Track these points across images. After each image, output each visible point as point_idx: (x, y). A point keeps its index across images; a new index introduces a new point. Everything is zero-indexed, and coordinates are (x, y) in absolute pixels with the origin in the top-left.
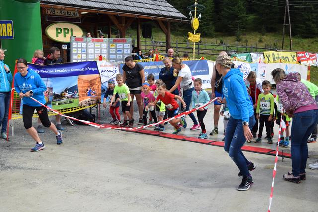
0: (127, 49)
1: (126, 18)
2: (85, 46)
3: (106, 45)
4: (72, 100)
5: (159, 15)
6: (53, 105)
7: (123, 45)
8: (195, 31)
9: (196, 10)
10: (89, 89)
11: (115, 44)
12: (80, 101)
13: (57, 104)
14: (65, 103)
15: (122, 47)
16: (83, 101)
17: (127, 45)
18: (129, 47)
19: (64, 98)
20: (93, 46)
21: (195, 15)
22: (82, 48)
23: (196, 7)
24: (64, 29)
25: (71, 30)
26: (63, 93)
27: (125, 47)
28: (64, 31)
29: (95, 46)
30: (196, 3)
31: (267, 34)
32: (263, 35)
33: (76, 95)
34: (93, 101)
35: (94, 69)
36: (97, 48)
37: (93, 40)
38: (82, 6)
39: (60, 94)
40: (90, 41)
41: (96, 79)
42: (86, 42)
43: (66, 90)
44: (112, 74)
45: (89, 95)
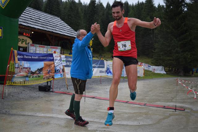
1: (55, 36)
2: (35, 49)
3: (46, 49)
4: (40, 75)
5: (72, 37)
6: (29, 77)
8: (90, 46)
10: (49, 70)
11: (51, 50)
13: (31, 77)
14: (36, 77)
16: (45, 76)
17: (58, 50)
18: (59, 52)
20: (39, 50)
22: (33, 50)
24: (22, 39)
25: (26, 40)
26: (36, 71)
28: (22, 40)
29: (40, 49)
33: (41, 72)
34: (50, 76)
35: (52, 58)
36: (41, 51)
37: (39, 47)
38: (33, 28)
39: (34, 72)
40: (38, 47)
41: (52, 64)
42: (36, 47)
43: (38, 69)
44: (59, 61)
45: (48, 73)
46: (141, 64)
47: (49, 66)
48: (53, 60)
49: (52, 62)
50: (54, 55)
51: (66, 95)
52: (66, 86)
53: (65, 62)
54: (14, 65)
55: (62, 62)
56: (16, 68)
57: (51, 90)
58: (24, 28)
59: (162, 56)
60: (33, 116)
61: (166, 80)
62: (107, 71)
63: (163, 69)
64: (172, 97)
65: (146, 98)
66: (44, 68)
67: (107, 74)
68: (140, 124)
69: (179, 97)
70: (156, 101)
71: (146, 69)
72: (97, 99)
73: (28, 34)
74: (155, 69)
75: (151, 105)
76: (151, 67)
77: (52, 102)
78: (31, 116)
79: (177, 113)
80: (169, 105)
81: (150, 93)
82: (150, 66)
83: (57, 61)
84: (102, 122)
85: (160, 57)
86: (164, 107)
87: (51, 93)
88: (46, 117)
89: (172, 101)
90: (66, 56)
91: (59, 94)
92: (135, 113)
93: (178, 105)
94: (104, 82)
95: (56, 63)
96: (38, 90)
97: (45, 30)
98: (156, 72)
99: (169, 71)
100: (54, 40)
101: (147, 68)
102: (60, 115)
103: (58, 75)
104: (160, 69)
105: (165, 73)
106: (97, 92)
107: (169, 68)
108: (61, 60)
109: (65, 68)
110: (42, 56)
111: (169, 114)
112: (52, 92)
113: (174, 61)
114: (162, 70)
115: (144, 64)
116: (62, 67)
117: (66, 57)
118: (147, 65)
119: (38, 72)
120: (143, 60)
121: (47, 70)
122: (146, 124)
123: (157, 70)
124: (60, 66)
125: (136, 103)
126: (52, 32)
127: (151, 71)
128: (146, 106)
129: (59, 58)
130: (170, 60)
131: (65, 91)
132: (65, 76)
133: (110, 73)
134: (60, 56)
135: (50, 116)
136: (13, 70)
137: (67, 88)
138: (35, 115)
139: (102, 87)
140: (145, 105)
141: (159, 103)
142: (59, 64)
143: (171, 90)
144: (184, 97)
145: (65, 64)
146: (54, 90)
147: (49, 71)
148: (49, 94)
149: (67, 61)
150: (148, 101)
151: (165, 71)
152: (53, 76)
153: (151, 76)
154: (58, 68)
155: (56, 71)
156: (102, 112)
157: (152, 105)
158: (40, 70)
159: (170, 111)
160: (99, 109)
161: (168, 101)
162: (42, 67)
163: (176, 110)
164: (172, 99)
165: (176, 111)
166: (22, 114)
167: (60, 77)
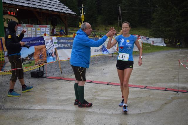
0: (48, 31)
3: (34, 29)
4: (31, 61)
5: (62, 12)
7: (45, 29)
8: (82, 22)
9: (83, 10)
11: (40, 29)
12: (36, 62)
14: (27, 64)
15: (44, 30)
16: (37, 62)
17: (48, 29)
19: (26, 60)
21: (83, 13)
22: (20, 30)
23: (83, 8)
25: (11, 19)
26: (27, 57)
27: (46, 30)
28: (7, 20)
29: (28, 29)
30: (83, 6)
31: (108, 26)
32: (107, 26)
33: (33, 58)
34: (42, 61)
35: (43, 41)
36: (29, 31)
37: (27, 26)
38: (18, 5)
39: (25, 58)
40: (25, 26)
41: (43, 48)
42: (23, 27)
43: (29, 55)
44: (51, 44)
45: (40, 58)
46: (138, 37)
47: (40, 50)
48: (44, 44)
49: (43, 46)
50: (45, 38)
51: (61, 81)
52: (59, 70)
53: (57, 44)
54: (3, 53)
55: (54, 44)
56: (5, 56)
57: (45, 75)
58: (8, 7)
59: (161, 27)
60: (29, 109)
61: (166, 53)
62: (102, 49)
63: (163, 41)
64: (173, 76)
65: (146, 78)
66: (35, 53)
67: (102, 52)
68: (142, 112)
69: (181, 75)
70: (157, 82)
71: (144, 42)
72: (94, 83)
73: (13, 13)
74: (153, 42)
75: (151, 87)
76: (150, 39)
77: (47, 90)
78: (27, 109)
79: (179, 96)
80: (171, 86)
81: (150, 72)
82: (148, 39)
83: (48, 44)
84: (102, 112)
85: (159, 28)
86: (166, 89)
87: (45, 79)
88: (44, 110)
89: (174, 81)
90: (57, 37)
91: (53, 80)
92: (135, 98)
93: (181, 85)
94: (100, 61)
95: (48, 46)
96: (30, 76)
97: (32, 7)
98: (154, 45)
99: (170, 42)
100: (42, 18)
101: (145, 40)
102: (58, 107)
103: (51, 59)
104: (159, 41)
105: (165, 45)
106: (93, 74)
107: (170, 39)
108: (52, 42)
109: (57, 50)
110: (32, 41)
111: (172, 97)
112: (46, 77)
113: (175, 31)
114: (161, 42)
115: (141, 37)
116: (54, 50)
117: (57, 39)
118: (145, 38)
119: (28, 58)
120: (140, 31)
121: (38, 55)
122: (148, 111)
123: (157, 42)
124: (52, 49)
125: (136, 86)
126: (40, 9)
127: (149, 44)
128: (147, 89)
129: (50, 41)
130: (170, 31)
131: (59, 76)
132: (58, 59)
133: (106, 51)
134: (51, 38)
135: (47, 108)
136: (2, 59)
137: (61, 72)
138: (32, 108)
139: (98, 68)
140: (145, 87)
141: (160, 84)
142: (50, 47)
143: (173, 66)
144: (186, 76)
145: (57, 47)
146: (48, 75)
147: (41, 55)
148: (43, 81)
149: (59, 43)
150: (148, 83)
151: (165, 43)
152: (45, 61)
153: (150, 50)
154: (50, 51)
155: (48, 55)
156: (101, 100)
157: (153, 87)
158: (31, 56)
159: (172, 94)
160: (98, 95)
161: (170, 81)
162: (33, 52)
163: (178, 92)
164: (174, 78)
165: (178, 94)
166: (17, 108)
167: (52, 61)
